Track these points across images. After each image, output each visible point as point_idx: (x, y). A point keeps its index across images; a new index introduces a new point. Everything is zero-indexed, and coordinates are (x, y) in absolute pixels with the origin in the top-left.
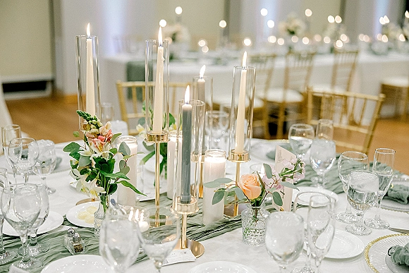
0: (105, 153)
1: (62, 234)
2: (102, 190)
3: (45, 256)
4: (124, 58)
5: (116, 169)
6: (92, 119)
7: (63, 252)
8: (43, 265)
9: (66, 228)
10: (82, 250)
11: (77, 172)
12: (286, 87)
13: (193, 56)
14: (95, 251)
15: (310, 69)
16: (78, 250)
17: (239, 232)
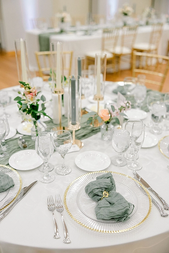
0: (34, 102)
1: (16, 139)
2: (34, 119)
3: (10, 151)
4: (37, 32)
5: (40, 109)
6: (26, 85)
7: (18, 148)
8: (10, 156)
9: (18, 136)
10: (26, 147)
11: (21, 111)
12: (122, 45)
13: (73, 29)
14: (33, 147)
15: (135, 36)
16: (25, 147)
17: (99, 134)
